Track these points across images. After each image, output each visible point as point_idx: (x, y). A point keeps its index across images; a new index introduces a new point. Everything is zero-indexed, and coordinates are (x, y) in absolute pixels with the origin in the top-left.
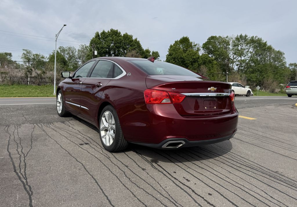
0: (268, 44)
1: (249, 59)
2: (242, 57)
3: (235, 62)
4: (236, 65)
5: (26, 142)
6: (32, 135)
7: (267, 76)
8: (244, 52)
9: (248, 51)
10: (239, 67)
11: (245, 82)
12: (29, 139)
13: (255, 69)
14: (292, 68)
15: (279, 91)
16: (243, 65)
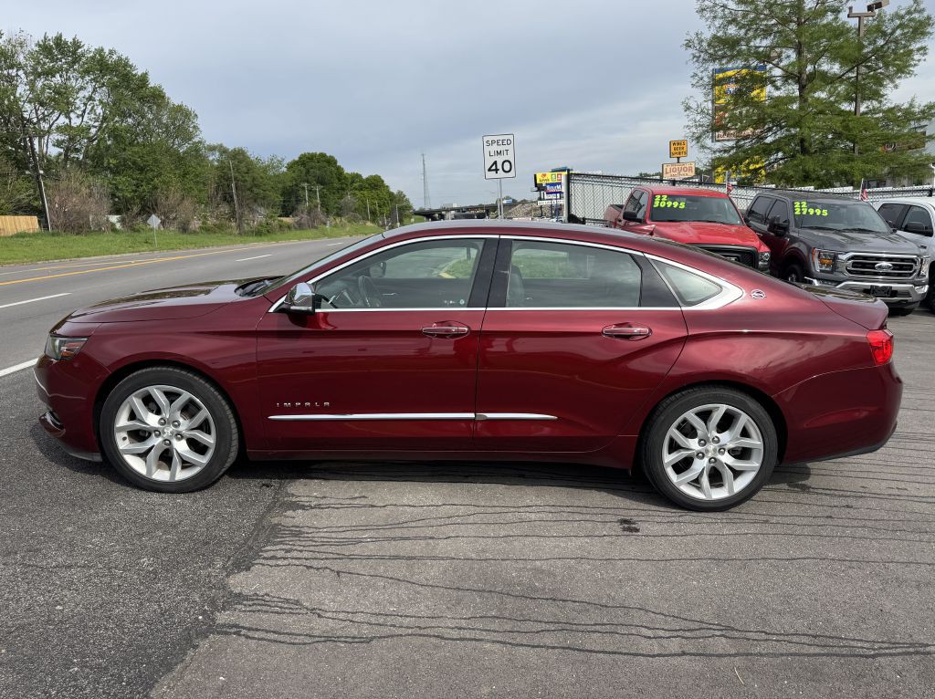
0: (153, 82)
1: (97, 124)
2: (72, 115)
3: (49, 132)
4: (54, 145)
5: (549, 610)
6: (459, 589)
7: (164, 182)
8: (77, 101)
9: (90, 98)
10: (67, 150)
11: (107, 204)
12: (519, 603)
13: (124, 159)
14: (214, 157)
15: (201, 228)
16: (78, 146)
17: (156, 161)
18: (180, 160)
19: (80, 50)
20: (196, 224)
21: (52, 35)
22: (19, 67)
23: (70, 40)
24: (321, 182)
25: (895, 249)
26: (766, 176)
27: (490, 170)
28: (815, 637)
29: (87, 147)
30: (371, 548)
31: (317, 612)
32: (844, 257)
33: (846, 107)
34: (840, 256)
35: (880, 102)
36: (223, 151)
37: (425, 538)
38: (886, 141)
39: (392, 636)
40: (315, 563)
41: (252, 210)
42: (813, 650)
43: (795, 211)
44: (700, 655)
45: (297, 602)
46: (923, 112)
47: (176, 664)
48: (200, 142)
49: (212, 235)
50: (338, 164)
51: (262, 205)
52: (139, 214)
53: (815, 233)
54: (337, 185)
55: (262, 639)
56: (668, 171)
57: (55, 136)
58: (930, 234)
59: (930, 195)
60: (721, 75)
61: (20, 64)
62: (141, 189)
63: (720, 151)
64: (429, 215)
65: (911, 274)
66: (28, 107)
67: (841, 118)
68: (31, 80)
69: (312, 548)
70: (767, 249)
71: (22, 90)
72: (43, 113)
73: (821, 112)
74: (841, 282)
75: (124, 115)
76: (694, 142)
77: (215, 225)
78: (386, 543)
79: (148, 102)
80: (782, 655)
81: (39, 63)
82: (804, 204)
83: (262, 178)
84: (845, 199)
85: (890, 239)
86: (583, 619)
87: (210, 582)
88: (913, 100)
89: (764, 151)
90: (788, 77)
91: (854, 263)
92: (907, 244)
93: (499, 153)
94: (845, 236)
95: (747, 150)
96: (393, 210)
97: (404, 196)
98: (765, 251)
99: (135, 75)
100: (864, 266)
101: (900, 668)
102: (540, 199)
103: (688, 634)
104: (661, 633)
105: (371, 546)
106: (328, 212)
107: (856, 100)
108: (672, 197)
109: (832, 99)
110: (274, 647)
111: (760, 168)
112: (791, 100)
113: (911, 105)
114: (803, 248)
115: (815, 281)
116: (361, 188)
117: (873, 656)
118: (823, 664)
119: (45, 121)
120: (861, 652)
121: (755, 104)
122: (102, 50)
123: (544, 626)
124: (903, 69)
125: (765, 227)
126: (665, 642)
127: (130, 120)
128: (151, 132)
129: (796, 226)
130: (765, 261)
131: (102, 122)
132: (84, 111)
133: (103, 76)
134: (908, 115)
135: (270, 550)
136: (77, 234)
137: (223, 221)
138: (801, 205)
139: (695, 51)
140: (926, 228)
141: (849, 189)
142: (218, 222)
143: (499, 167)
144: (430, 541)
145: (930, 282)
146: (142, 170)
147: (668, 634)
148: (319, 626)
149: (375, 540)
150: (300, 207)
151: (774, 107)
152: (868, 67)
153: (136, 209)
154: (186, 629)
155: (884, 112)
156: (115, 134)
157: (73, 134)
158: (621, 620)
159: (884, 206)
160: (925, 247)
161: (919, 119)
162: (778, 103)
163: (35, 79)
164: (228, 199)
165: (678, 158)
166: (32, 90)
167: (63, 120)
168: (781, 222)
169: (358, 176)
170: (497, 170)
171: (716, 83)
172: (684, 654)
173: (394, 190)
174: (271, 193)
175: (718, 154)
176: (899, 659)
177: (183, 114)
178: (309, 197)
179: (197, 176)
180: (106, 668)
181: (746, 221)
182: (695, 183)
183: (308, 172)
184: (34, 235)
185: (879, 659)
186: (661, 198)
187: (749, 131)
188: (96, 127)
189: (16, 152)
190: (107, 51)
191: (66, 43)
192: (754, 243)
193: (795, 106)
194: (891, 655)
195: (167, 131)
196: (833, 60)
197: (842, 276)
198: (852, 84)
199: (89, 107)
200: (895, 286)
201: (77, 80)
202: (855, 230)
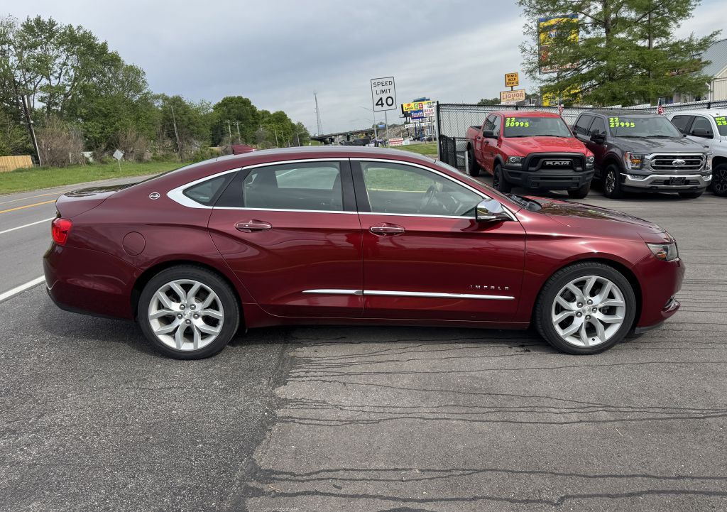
0: (111, 49)
1: (70, 83)
2: (51, 77)
3: (34, 91)
4: (39, 101)
5: (488, 401)
6: (425, 390)
7: (123, 125)
8: (55, 66)
9: (65, 64)
10: (49, 104)
11: (81, 144)
12: (467, 397)
13: (92, 109)
14: (158, 104)
15: (152, 158)
16: (57, 101)
17: (116, 109)
18: (134, 107)
19: (55, 28)
20: (148, 155)
21: (33, 17)
22: (10, 43)
23: (46, 20)
24: (240, 118)
25: (687, 149)
26: (583, 99)
27: (377, 104)
28: (664, 408)
29: (64, 101)
30: (360, 368)
31: (339, 407)
32: (649, 157)
33: (641, 43)
34: (646, 157)
35: (667, 38)
36: (165, 99)
37: (393, 361)
38: (673, 67)
39: (392, 419)
40: (327, 378)
41: (189, 143)
42: (663, 416)
43: (610, 125)
44: (591, 421)
45: (324, 402)
46: (700, 44)
47: (262, 440)
48: (148, 93)
49: (161, 163)
50: (252, 104)
51: (196, 139)
52: (106, 150)
53: (626, 140)
54: (251, 120)
55: (310, 424)
56: (505, 97)
57: (40, 94)
58: (711, 137)
59: (709, 108)
60: (546, 24)
61: (10, 41)
62: (106, 131)
63: (548, 81)
64: (323, 140)
65: (699, 167)
66: (18, 73)
67: (638, 52)
68: (19, 52)
69: (322, 370)
70: (592, 154)
71: (13, 60)
72: (30, 77)
73: (622, 49)
74: (648, 176)
75: (90, 76)
76: (527, 75)
77: (163, 156)
78: (369, 365)
79: (108, 64)
80: (644, 419)
81: (24, 39)
82: (617, 119)
83: (196, 118)
84: (646, 114)
85: (682, 142)
86: (511, 404)
87: (263, 393)
88: (691, 36)
89: (582, 79)
90: (596, 22)
91: (656, 161)
92: (694, 145)
93: (383, 92)
94: (649, 142)
95: (569, 79)
96: (295, 137)
97: (303, 126)
98: (590, 156)
99: (97, 45)
100: (664, 163)
101: (722, 424)
102: (406, 123)
103: (580, 410)
104: (563, 410)
105: (360, 367)
106: (246, 141)
107: (649, 38)
108: (518, 119)
109: (630, 38)
110: (319, 428)
111: (579, 92)
112: (600, 40)
113: (690, 39)
114: (618, 152)
115: (628, 176)
116: (269, 122)
117: (704, 418)
118: (672, 424)
119: (31, 83)
120: (695, 415)
121: (573, 44)
122: (71, 26)
123: (487, 410)
124: (683, 13)
125: (588, 138)
126: (567, 415)
127: (95, 79)
128: (111, 87)
129: (612, 136)
130: (590, 163)
131: (74, 82)
132: (60, 74)
133: (73, 47)
134: (689, 46)
135: (295, 372)
136: (62, 167)
137: (169, 152)
138: (614, 120)
139: (526, 8)
140: (708, 132)
141: (648, 106)
142: (165, 153)
143: (384, 102)
144: (398, 362)
145: (714, 173)
146: (106, 116)
147: (568, 411)
148: (343, 415)
149: (362, 363)
150: (225, 139)
151: (587, 47)
152: (657, 13)
153: (103, 147)
154: (259, 420)
155: (671, 46)
156: (84, 90)
157: (52, 91)
158: (536, 404)
159: (675, 117)
160: (708, 147)
161: (697, 50)
162: (590, 43)
163: (22, 51)
164: (171, 135)
165: (512, 87)
166: (20, 60)
167: (44, 81)
168: (600, 133)
169: (267, 112)
170: (382, 104)
171: (542, 30)
172: (581, 421)
173: (295, 122)
174: (202, 129)
175: (546, 83)
176: (720, 419)
177: (134, 72)
178: (232, 130)
179: (147, 119)
180: (219, 444)
181: (575, 134)
182: (533, 107)
183: (229, 111)
184: (30, 170)
185: (707, 419)
186: (511, 120)
187: (568, 65)
188: (69, 85)
189: (12, 108)
190: (75, 27)
191: (44, 23)
192: (582, 150)
193: (603, 45)
194: (715, 416)
195: (123, 86)
196: (630, 8)
197: (648, 171)
198: (645, 26)
199: (64, 71)
200: (687, 176)
201: (53, 50)
202: (655, 136)
